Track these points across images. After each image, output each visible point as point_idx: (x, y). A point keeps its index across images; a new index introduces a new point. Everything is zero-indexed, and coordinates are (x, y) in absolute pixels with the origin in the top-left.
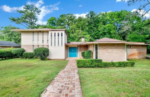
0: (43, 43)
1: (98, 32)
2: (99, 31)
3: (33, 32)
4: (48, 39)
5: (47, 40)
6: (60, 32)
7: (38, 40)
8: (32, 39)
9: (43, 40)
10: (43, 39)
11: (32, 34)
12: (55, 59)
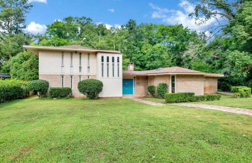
0: (80, 71)
1: (141, 55)
2: (144, 54)
3: (63, 52)
4: (89, 65)
5: (87, 66)
6: (116, 56)
7: (72, 67)
8: (61, 65)
9: (80, 67)
10: (80, 64)
11: (60, 55)
12: (108, 98)
